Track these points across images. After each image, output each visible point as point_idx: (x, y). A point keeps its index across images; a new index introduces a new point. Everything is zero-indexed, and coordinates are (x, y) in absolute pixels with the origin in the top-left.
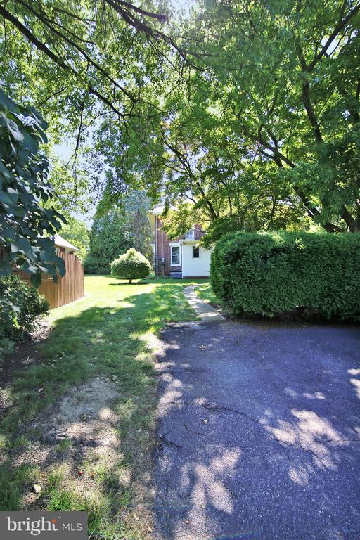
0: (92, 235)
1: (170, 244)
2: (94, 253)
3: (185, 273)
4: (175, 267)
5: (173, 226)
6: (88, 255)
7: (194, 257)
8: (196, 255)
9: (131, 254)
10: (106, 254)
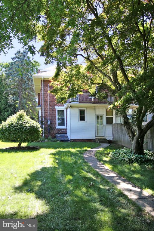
1: (56, 107)
3: (70, 136)
4: (61, 129)
5: (64, 88)
7: (81, 120)
8: (82, 118)
9: (21, 116)
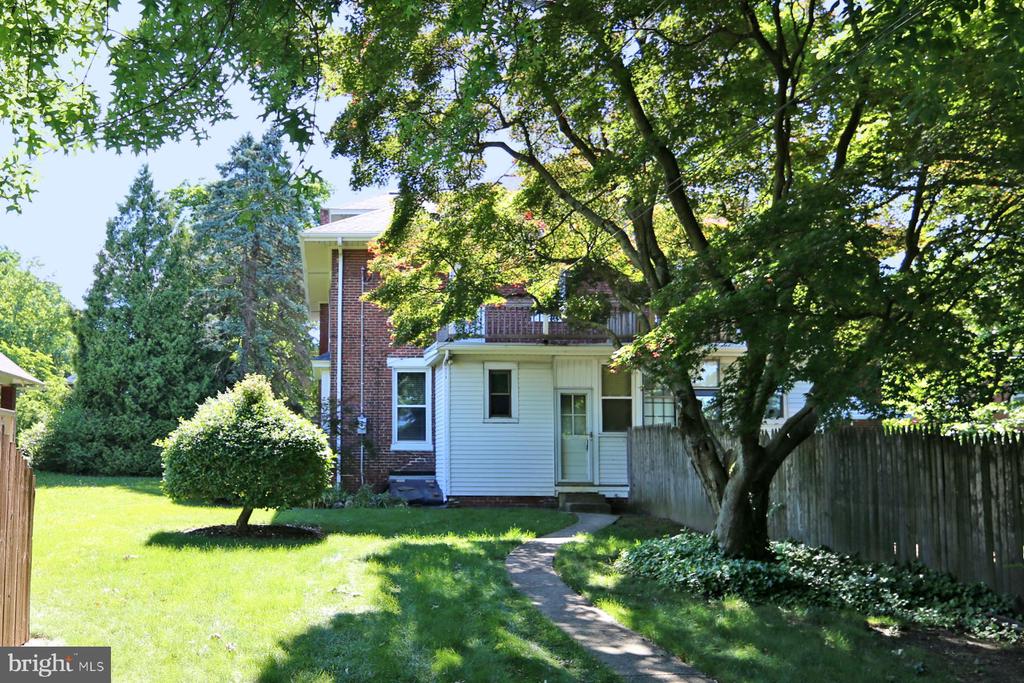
0: (85, 327)
1: (391, 362)
2: (93, 393)
3: (448, 481)
5: (427, 279)
6: (69, 402)
7: (493, 413)
8: (499, 404)
9: (252, 399)
10: (135, 398)
